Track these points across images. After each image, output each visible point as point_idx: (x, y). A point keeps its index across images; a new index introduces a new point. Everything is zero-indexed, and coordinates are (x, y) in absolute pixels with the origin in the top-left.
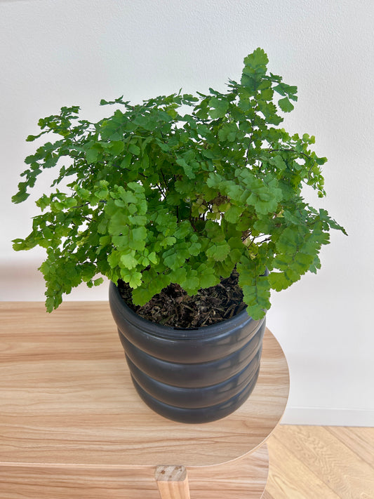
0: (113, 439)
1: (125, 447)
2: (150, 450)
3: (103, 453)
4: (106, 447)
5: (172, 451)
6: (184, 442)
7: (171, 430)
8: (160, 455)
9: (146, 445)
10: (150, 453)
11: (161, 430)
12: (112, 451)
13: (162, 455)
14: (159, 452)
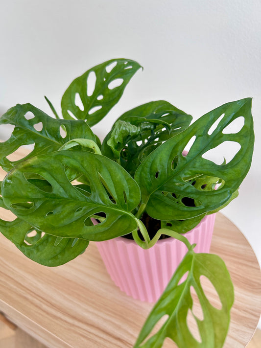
0: (53, 302)
1: (59, 315)
2: (78, 330)
3: (40, 311)
4: (44, 307)
5: (96, 342)
6: (110, 339)
7: (105, 320)
8: (83, 339)
9: (77, 323)
10: (76, 333)
11: (96, 315)
12: (47, 313)
13: (85, 341)
14: (84, 337)
